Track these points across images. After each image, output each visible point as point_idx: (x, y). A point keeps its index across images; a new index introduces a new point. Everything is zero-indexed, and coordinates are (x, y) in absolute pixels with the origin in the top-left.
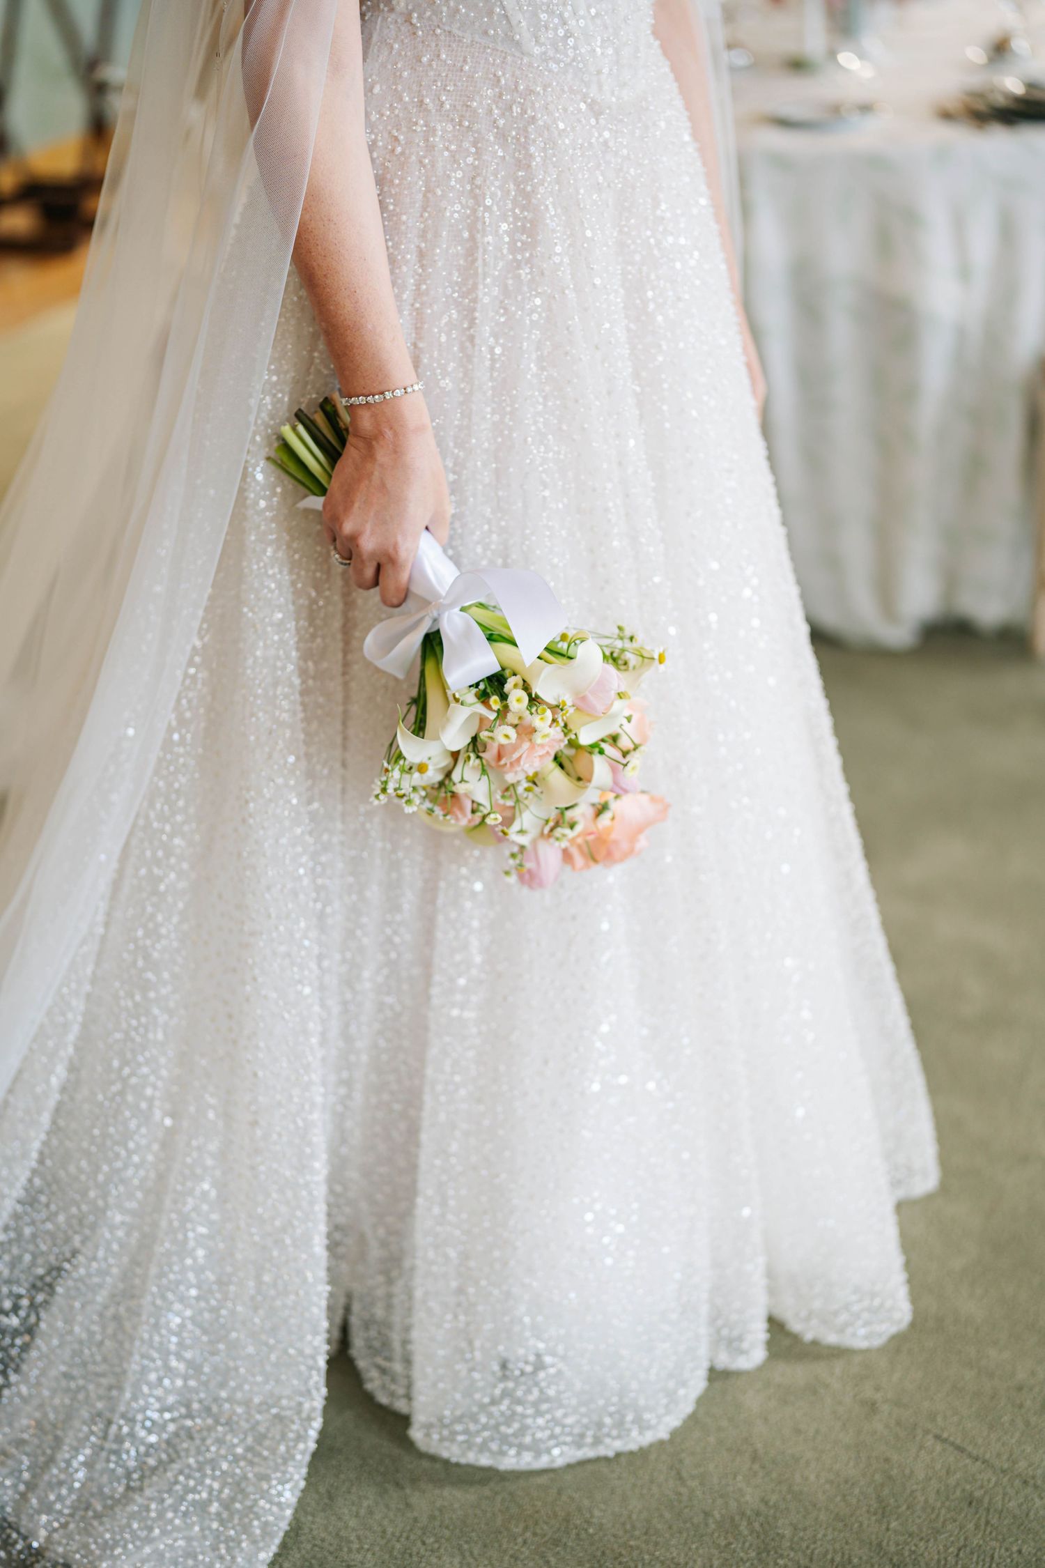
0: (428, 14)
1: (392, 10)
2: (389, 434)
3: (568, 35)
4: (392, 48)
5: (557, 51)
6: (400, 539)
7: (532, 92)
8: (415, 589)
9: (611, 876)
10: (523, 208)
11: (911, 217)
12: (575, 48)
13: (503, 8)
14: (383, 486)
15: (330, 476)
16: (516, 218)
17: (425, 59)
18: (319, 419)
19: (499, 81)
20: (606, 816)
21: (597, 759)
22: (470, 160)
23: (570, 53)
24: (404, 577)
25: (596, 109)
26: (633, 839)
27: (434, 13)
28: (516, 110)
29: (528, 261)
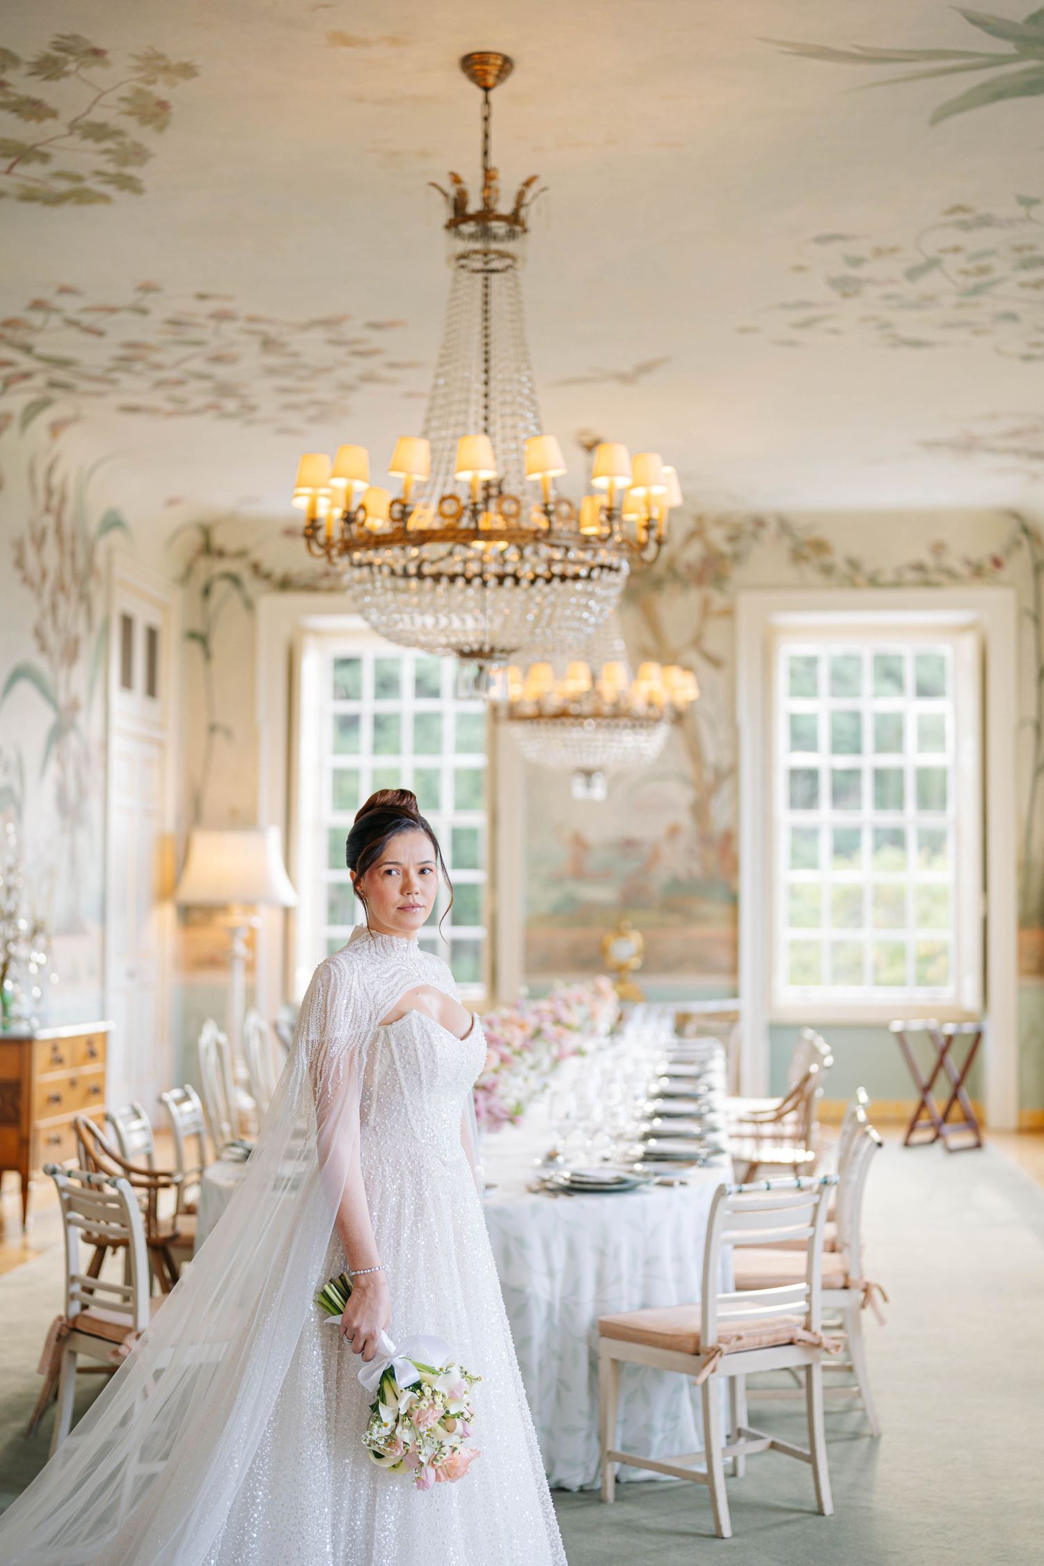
0: (383, 1127)
1: (368, 1125)
2: (372, 1285)
3: (435, 1136)
4: (368, 1139)
5: (431, 1141)
6: (377, 1328)
7: (422, 1156)
8: (379, 1351)
9: (453, 1487)
10: (419, 1200)
11: (521, 1242)
12: (437, 1140)
13: (411, 1125)
14: (370, 1307)
15: (345, 1306)
16: (417, 1204)
17: (382, 1144)
18: (339, 1282)
19: (409, 1152)
20: (457, 1452)
21: (457, 1420)
22: (399, 1181)
23: (436, 1142)
24: (376, 1345)
25: (444, 1163)
26: (466, 1465)
27: (385, 1127)
28: (416, 1163)
29: (421, 1220)
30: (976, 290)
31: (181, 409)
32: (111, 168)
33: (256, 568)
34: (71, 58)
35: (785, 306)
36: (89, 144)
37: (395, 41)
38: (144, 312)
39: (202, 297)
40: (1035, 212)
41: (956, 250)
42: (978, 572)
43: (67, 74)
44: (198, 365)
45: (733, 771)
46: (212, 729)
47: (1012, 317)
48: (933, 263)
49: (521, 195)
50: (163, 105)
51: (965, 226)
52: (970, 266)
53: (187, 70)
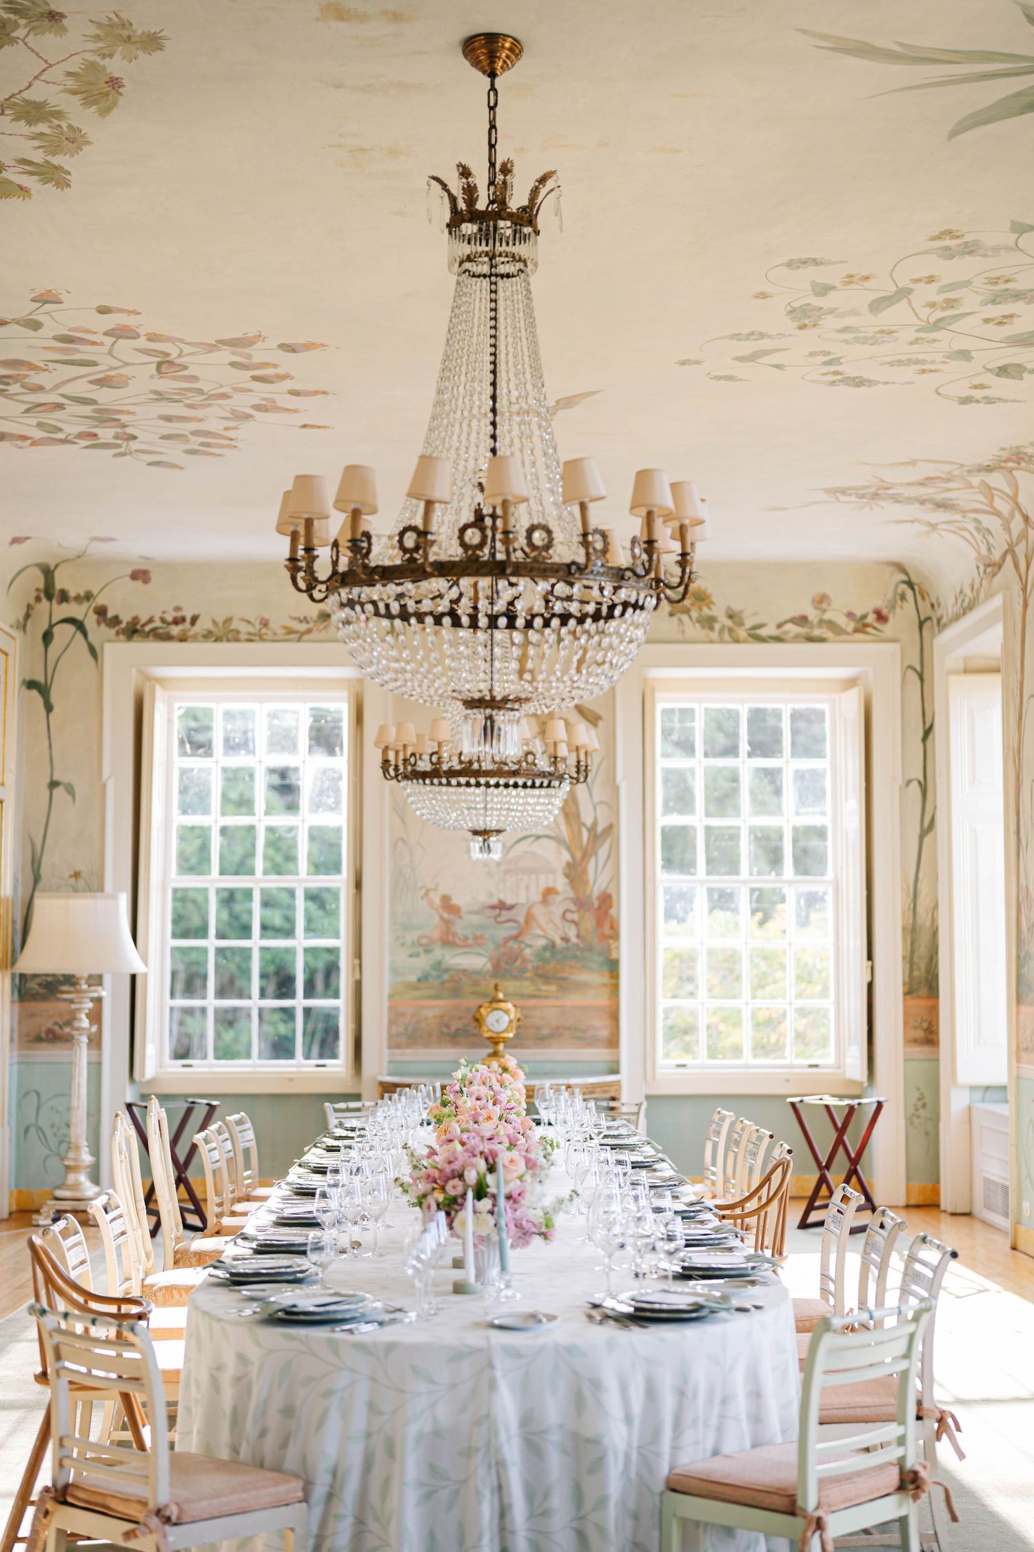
30: (937, 325)
31: (53, 437)
32: (38, 157)
33: (101, 612)
34: (22, 22)
35: (736, 337)
36: (21, 127)
37: (396, 17)
38: (36, 326)
39: (103, 310)
40: (1027, 240)
41: (931, 279)
42: (862, 626)
43: (14, 41)
44: (81, 388)
45: (611, 829)
46: (53, 784)
47: (965, 355)
48: (903, 293)
49: (535, 192)
50: (115, 83)
51: (948, 254)
52: (939, 299)
53: (153, 42)
